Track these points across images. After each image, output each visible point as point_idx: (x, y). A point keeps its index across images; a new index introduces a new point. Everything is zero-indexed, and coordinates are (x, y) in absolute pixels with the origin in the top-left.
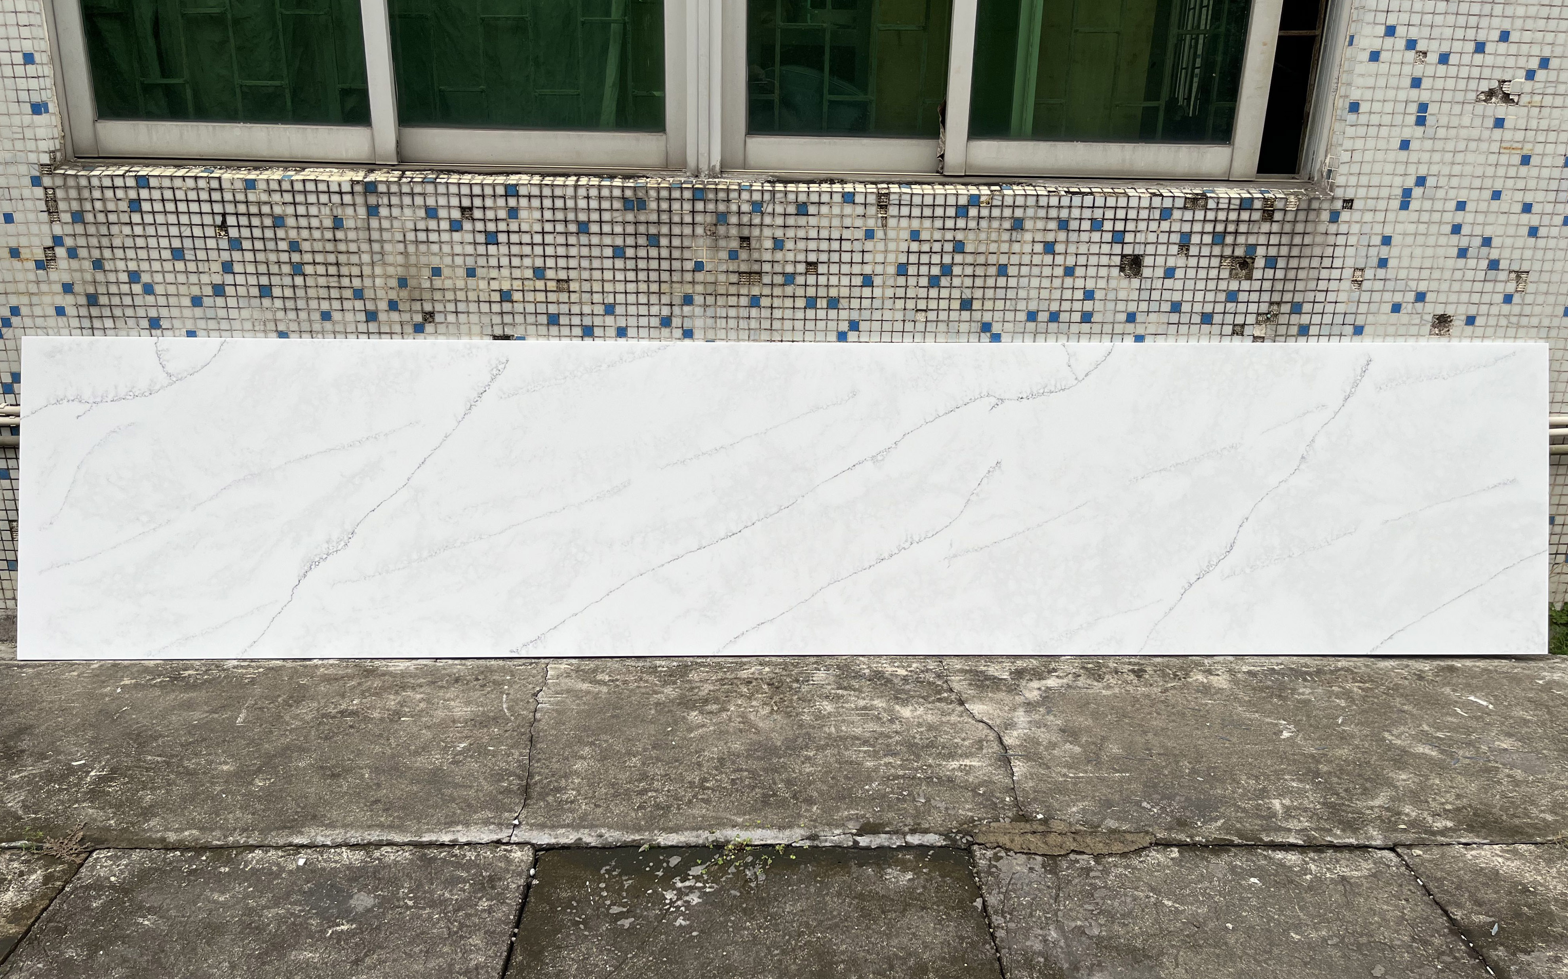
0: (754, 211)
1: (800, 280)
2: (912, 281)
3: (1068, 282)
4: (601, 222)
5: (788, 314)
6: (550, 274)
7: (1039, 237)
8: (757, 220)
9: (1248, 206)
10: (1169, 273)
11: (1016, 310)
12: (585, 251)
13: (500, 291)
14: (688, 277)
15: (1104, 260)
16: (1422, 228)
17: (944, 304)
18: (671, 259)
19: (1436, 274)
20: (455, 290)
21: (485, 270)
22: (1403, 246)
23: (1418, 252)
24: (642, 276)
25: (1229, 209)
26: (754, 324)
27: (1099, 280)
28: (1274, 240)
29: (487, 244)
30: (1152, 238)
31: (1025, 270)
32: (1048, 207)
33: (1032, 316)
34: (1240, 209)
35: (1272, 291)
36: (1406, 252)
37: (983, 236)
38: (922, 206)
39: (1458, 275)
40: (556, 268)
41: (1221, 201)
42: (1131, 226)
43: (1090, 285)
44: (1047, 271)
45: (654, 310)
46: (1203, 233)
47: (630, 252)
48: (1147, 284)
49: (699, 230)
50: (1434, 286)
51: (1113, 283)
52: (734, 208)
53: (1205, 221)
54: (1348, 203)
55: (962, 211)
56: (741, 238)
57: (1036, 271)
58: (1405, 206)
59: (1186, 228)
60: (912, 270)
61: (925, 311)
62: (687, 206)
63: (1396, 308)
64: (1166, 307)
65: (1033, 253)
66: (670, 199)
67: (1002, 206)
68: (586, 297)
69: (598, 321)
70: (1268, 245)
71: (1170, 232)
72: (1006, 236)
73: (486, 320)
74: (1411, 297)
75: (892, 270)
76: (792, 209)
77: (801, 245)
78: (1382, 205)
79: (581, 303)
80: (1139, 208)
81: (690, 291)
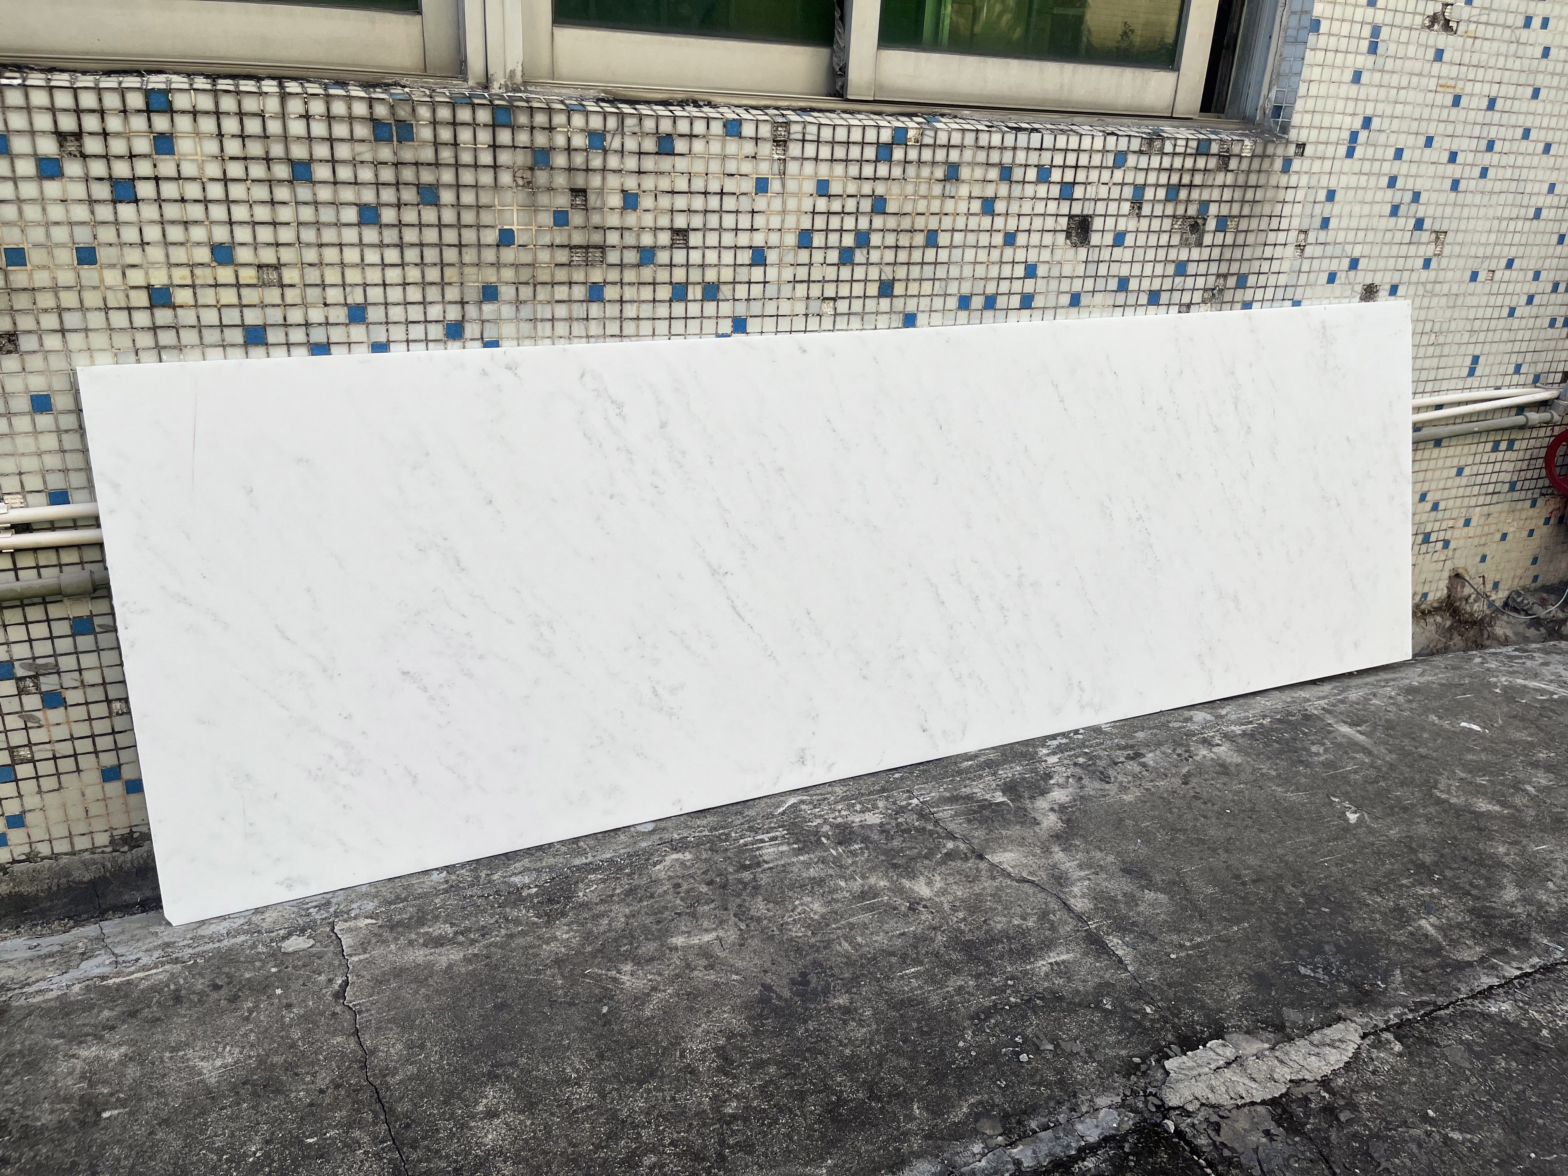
0: (591, 146)
1: (663, 257)
2: (818, 256)
3: (1008, 253)
4: (333, 161)
5: (646, 310)
6: (243, 255)
7: (977, 191)
8: (596, 162)
9: (1204, 151)
10: (1119, 239)
11: (946, 295)
12: (307, 213)
13: (149, 287)
14: (489, 255)
15: (1050, 223)
16: (1363, 181)
17: (858, 289)
18: (459, 226)
19: (1370, 236)
20: (55, 289)
21: (114, 251)
22: (1345, 202)
23: (1357, 209)
24: (412, 255)
25: (1185, 154)
26: (594, 328)
27: (1043, 251)
28: (1227, 194)
29: (115, 202)
30: (1103, 192)
31: (958, 238)
32: (990, 148)
33: (964, 302)
35: (1220, 260)
36: (1347, 209)
37: (910, 189)
38: (833, 143)
39: (1388, 236)
40: (255, 245)
41: (1178, 142)
42: (1081, 176)
43: (1032, 257)
44: (984, 239)
45: (434, 312)
46: (1157, 186)
47: (388, 215)
48: (1094, 255)
49: (506, 178)
50: (1366, 250)
51: (1058, 255)
52: (560, 141)
53: (1160, 169)
54: (1301, 146)
55: (884, 152)
56: (573, 190)
57: (971, 239)
58: (1350, 153)
59: (1140, 179)
60: (818, 240)
61: (834, 299)
62: (484, 136)
63: (1332, 278)
64: (1113, 284)
65: (969, 214)
66: (454, 124)
67: (934, 146)
68: (313, 294)
69: (336, 335)
70: (1221, 202)
71: (1123, 184)
72: (937, 189)
73: (123, 341)
74: (1346, 263)
75: (791, 239)
76: (650, 145)
77: (665, 202)
78: (1330, 151)
79: (305, 305)
80: (1091, 151)
81: (493, 279)
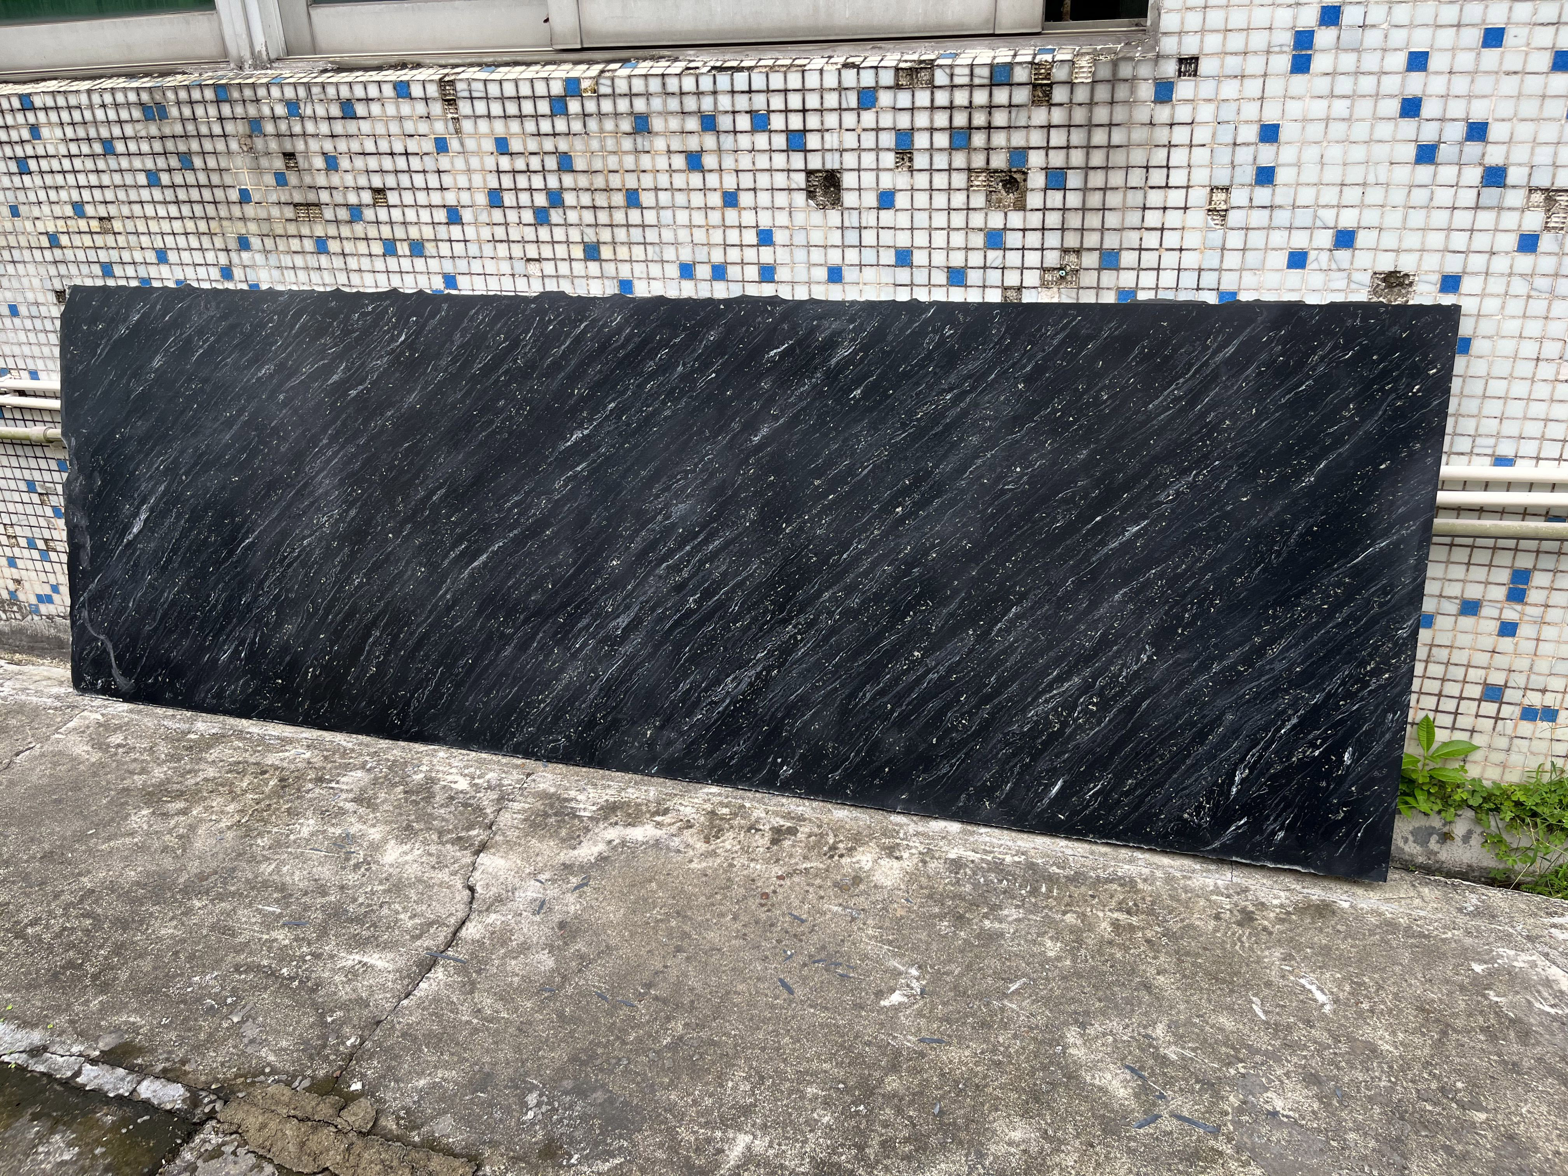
0: (290, 114)
1: (369, 214)
2: (512, 216)
3: (731, 215)
4: (125, 138)
5: (366, 263)
6: (89, 210)
7: (676, 145)
8: (297, 129)
9: (1004, 79)
10: (886, 200)
11: (663, 261)
12: (117, 179)
13: (47, 234)
15: (780, 180)
16: (1340, 107)
17: (561, 251)
18: (211, 186)
19: (1375, 196)
21: (27, 207)
22: (1304, 143)
23: (1334, 153)
24: (186, 210)
25: (971, 86)
27: (777, 213)
28: (1058, 138)
29: (20, 174)
30: (850, 140)
31: (664, 198)
32: (682, 94)
33: (687, 271)
34: (993, 84)
35: (1063, 229)
36: (1311, 154)
37: (595, 144)
38: (502, 99)
39: (1420, 196)
40: (94, 202)
41: (957, 71)
42: (813, 121)
43: (765, 220)
44: (697, 199)
45: (211, 258)
46: (932, 130)
47: (165, 178)
48: (852, 219)
49: (234, 145)
50: (1371, 217)
51: (800, 218)
52: (266, 111)
53: (933, 108)
54: (1189, 65)
55: (558, 105)
56: (285, 154)
57: (681, 199)
58: (1301, 65)
59: (904, 121)
60: (509, 199)
61: (538, 261)
63: (1298, 260)
64: (888, 257)
66: (191, 103)
67: (613, 95)
68: (133, 239)
69: (153, 272)
70: (1047, 148)
71: (878, 130)
72: (627, 144)
73: (42, 271)
74: (1325, 238)
75: (482, 199)
76: (335, 111)
77: (359, 162)
78: (1255, 65)
79: (130, 248)
80: (822, 90)
81: (244, 231)
